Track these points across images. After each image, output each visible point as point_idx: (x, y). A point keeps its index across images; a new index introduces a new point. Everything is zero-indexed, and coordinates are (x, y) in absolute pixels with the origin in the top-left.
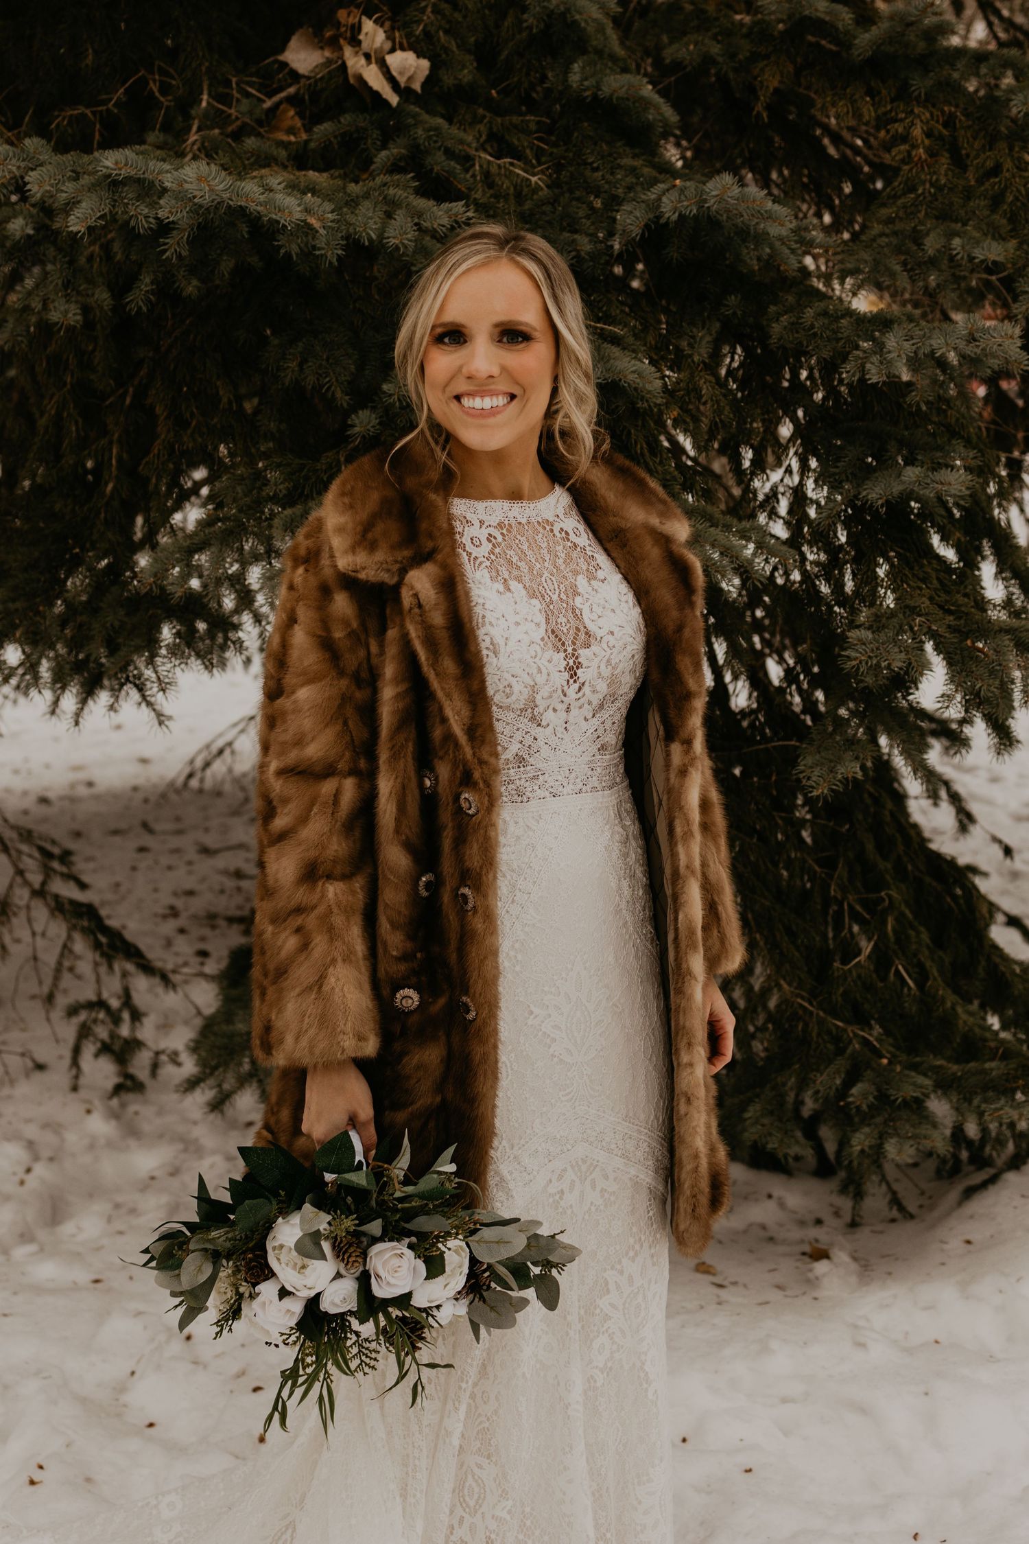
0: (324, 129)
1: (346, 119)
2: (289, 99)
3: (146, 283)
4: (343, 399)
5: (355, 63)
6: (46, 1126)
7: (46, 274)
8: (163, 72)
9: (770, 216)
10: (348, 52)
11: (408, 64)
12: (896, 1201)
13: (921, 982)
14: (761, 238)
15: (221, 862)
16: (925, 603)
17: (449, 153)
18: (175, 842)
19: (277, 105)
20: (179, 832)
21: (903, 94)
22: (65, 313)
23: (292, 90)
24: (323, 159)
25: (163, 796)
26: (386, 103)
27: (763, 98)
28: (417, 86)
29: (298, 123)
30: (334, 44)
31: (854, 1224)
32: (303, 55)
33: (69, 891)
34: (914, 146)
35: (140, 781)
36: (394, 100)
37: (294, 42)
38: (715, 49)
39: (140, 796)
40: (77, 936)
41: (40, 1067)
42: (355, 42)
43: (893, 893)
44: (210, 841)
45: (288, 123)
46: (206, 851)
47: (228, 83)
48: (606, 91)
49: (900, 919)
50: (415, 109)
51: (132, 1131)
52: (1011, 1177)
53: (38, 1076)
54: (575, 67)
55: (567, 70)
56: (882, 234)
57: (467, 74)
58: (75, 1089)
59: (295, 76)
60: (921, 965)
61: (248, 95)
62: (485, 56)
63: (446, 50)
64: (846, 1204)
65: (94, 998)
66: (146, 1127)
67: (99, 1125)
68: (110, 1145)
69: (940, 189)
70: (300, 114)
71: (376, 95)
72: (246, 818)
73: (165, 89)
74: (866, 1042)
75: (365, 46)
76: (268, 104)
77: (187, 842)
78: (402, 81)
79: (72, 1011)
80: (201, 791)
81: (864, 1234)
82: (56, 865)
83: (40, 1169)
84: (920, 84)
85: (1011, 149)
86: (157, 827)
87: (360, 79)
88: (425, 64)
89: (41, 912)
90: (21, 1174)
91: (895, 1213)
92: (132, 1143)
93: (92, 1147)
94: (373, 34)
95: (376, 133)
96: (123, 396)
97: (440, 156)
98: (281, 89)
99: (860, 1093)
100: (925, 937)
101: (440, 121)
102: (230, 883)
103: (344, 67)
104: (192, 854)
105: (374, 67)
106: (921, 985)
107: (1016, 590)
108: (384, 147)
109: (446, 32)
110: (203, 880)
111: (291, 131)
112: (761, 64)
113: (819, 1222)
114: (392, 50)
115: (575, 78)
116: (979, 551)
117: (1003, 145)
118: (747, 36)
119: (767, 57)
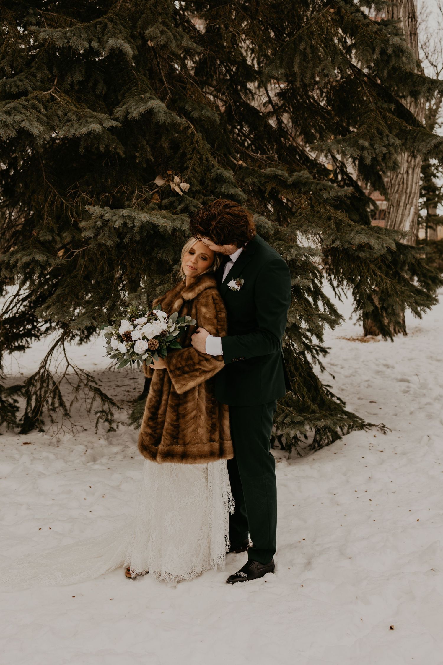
0: (166, 201)
1: (171, 198)
2: (157, 192)
3: (128, 236)
4: (171, 262)
5: (173, 186)
6: (89, 442)
7: (104, 234)
8: (127, 185)
9: (266, 223)
10: (171, 183)
11: (185, 186)
12: (299, 454)
13: (303, 398)
14: (264, 227)
15: (123, 388)
16: (300, 309)
17: (194, 206)
18: (109, 384)
19: (154, 193)
20: (110, 382)
21: (299, 192)
22: (109, 243)
23: (157, 190)
24: (166, 208)
25: (103, 372)
26: (180, 195)
27: (267, 192)
28: (187, 191)
29: (158, 197)
30: (168, 181)
31: (288, 459)
32: (159, 181)
33: (93, 384)
34: (302, 205)
35: (95, 369)
36: (181, 194)
37: (157, 178)
38: (256, 180)
39: (96, 373)
40: (96, 395)
41: (86, 430)
42: (173, 181)
43: (297, 378)
44: (119, 384)
45: (156, 198)
46: (118, 386)
47: (142, 188)
48: (230, 193)
49: (299, 384)
50: (186, 196)
51: (110, 443)
52: (326, 447)
53: (85, 432)
54: (223, 186)
55: (221, 187)
56: (294, 225)
57: (198, 188)
58: (96, 433)
59: (157, 186)
60: (303, 395)
61: (147, 191)
62: (202, 182)
63: (193, 181)
64: (287, 454)
65: (101, 410)
66: (114, 443)
67: (103, 442)
68: (105, 446)
69: (307, 215)
70: (159, 195)
71: (178, 193)
72: (128, 378)
73: (127, 189)
74: (289, 411)
75: (175, 182)
76: (151, 193)
77: (112, 384)
78: (183, 190)
79: (96, 413)
80: (114, 372)
81: (290, 461)
82: (90, 378)
83: (89, 451)
84: (303, 190)
85: (324, 205)
86: (103, 380)
87: (174, 189)
88: (189, 185)
89: (87, 390)
90: (84, 451)
91: (299, 456)
92: (111, 446)
93: (101, 446)
94: (177, 179)
95: (177, 202)
96: (118, 261)
97: (192, 207)
98: (154, 189)
99: (287, 420)
100: (305, 389)
101: (191, 199)
102: (126, 394)
103: (169, 186)
104: (114, 387)
105: (177, 187)
106: (303, 399)
107: (326, 308)
108: (179, 205)
109: (193, 177)
110: (119, 392)
111: (157, 200)
112: (267, 184)
113: (280, 458)
114: (181, 183)
115: (223, 189)
116: (318, 298)
117: (322, 205)
118: (264, 177)
119: (268, 182)
